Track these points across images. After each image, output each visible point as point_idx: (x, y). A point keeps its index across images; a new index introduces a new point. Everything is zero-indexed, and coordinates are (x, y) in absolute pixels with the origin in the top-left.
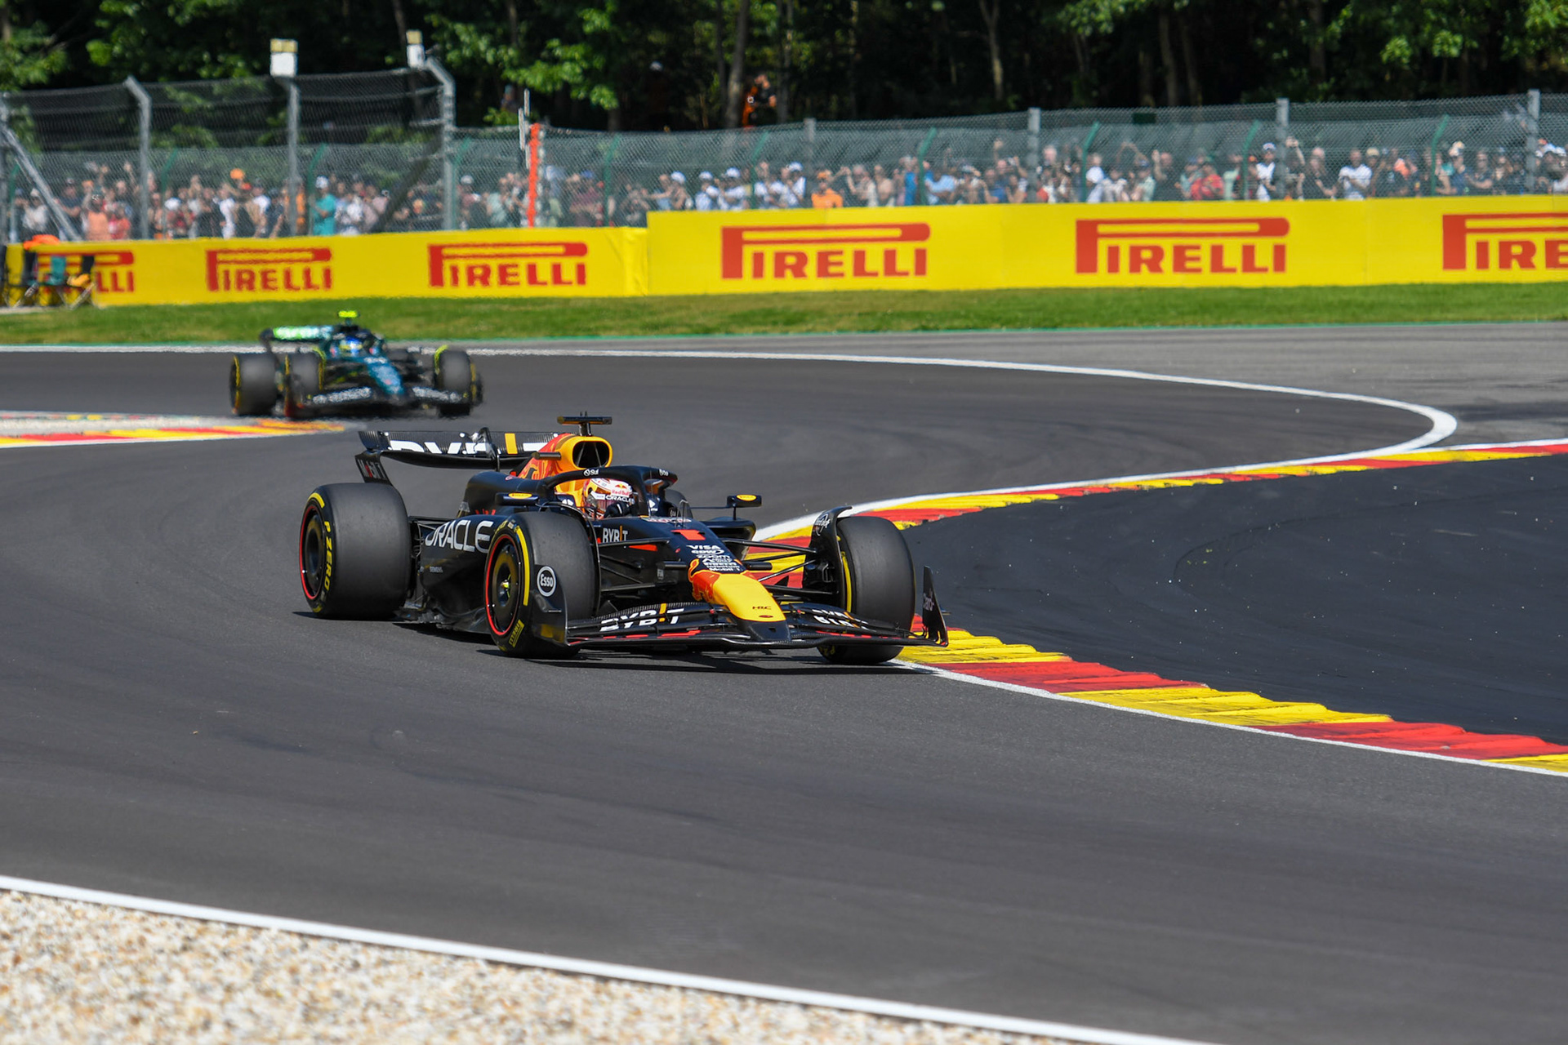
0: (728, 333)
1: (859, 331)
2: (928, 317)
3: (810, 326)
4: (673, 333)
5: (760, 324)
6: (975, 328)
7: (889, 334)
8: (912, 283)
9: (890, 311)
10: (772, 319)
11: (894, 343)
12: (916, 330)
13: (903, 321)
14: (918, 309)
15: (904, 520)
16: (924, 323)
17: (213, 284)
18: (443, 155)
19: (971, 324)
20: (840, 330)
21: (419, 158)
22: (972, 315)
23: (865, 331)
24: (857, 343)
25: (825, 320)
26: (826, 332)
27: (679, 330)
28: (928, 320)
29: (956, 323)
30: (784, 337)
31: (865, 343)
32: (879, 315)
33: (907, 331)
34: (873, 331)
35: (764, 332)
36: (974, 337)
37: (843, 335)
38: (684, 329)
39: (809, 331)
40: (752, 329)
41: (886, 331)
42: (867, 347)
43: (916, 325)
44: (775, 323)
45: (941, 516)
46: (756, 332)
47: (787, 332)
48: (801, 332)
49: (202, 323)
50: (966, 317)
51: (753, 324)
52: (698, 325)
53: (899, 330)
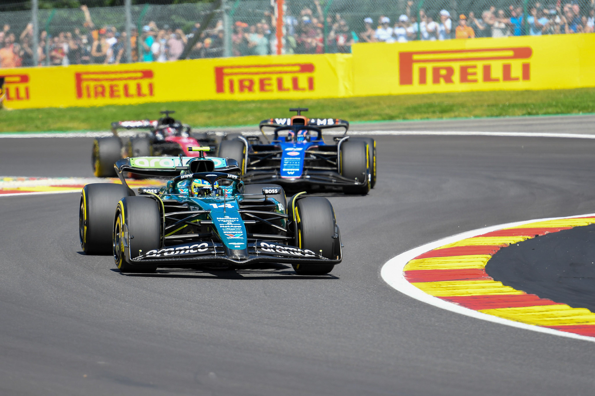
0: (404, 119)
1: (488, 116)
2: (532, 107)
3: (457, 113)
4: (370, 120)
5: (425, 113)
6: (562, 113)
7: (507, 118)
8: (521, 85)
9: (507, 103)
10: (432, 109)
11: (511, 123)
12: (524, 115)
13: (516, 110)
14: (525, 101)
15: (523, 235)
16: (529, 110)
17: (79, 94)
18: (223, 10)
19: (559, 111)
20: (476, 116)
21: (208, 12)
22: (560, 105)
23: (492, 116)
24: (487, 124)
25: (466, 109)
26: (466, 117)
27: (373, 118)
28: (531, 109)
29: (550, 110)
30: (440, 120)
31: (492, 124)
32: (501, 106)
33: (519, 115)
34: (497, 116)
35: (428, 118)
36: (562, 119)
37: (478, 119)
38: (377, 117)
39: (456, 117)
40: (420, 116)
41: (506, 115)
42: (493, 126)
43: (524, 112)
44: (434, 112)
45: (547, 232)
46: (421, 119)
47: (442, 118)
48: (450, 117)
49: (73, 119)
50: (556, 106)
51: (420, 113)
52: (387, 114)
53: (514, 115)
